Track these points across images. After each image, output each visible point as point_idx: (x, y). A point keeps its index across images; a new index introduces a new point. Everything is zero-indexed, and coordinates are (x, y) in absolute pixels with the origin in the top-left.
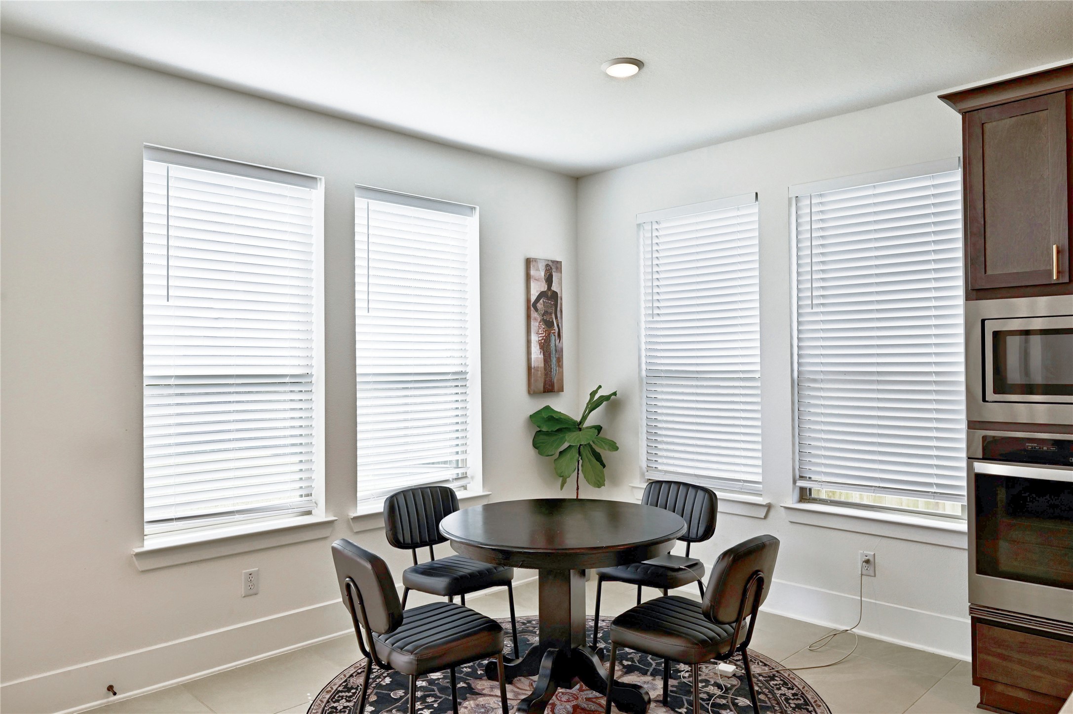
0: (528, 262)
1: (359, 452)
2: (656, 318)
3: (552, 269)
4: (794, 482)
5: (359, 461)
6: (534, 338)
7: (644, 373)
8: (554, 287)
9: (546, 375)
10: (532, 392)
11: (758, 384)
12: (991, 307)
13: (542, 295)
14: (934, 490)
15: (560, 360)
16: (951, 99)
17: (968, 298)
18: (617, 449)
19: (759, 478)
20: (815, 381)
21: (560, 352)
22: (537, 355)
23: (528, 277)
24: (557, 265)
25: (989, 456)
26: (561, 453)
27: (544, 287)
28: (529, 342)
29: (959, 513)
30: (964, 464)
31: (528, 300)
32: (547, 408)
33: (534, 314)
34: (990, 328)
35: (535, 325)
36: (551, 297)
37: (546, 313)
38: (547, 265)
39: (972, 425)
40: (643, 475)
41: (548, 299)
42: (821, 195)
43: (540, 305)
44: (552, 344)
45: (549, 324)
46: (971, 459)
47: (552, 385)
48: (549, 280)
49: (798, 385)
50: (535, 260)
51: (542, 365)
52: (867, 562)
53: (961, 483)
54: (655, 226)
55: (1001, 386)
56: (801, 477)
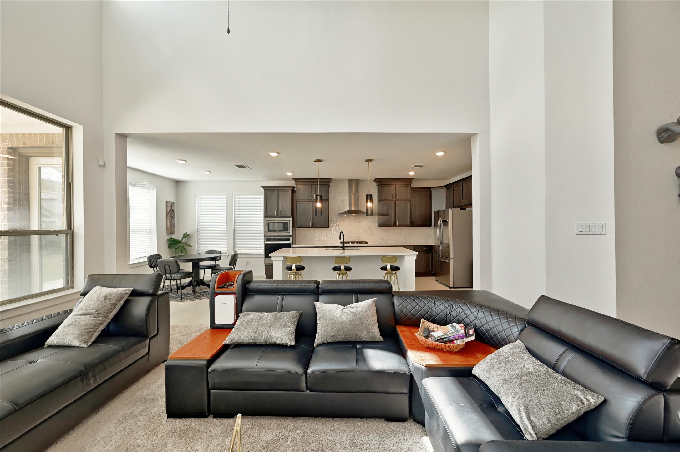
0: (167, 202)
1: (131, 249)
2: (201, 217)
3: (172, 204)
4: (234, 250)
5: (131, 251)
6: (168, 221)
7: (197, 229)
8: (173, 208)
9: (171, 230)
10: (168, 234)
11: (226, 231)
12: (268, 219)
13: (170, 210)
14: (259, 248)
15: (174, 226)
16: (263, 187)
17: (264, 217)
18: (192, 246)
19: (226, 250)
20: (237, 230)
21: (174, 224)
22: (169, 225)
23: (167, 206)
24: (173, 203)
25: (267, 241)
26: (176, 249)
27: (170, 208)
28: (167, 222)
29: (262, 252)
30: (263, 242)
31: (167, 212)
32: (171, 238)
33: (168, 215)
34: (267, 222)
35: (168, 217)
36: (172, 211)
37: (171, 215)
38: (171, 203)
39: (265, 236)
40: (197, 252)
41: (171, 211)
42: (239, 195)
43: (170, 213)
44: (172, 222)
45: (172, 217)
46: (265, 241)
47: (172, 232)
48: (172, 207)
49: (234, 231)
50: (169, 202)
51: (170, 227)
52: (248, 262)
53: (263, 247)
54: (200, 196)
55: (269, 230)
56: (235, 249)
